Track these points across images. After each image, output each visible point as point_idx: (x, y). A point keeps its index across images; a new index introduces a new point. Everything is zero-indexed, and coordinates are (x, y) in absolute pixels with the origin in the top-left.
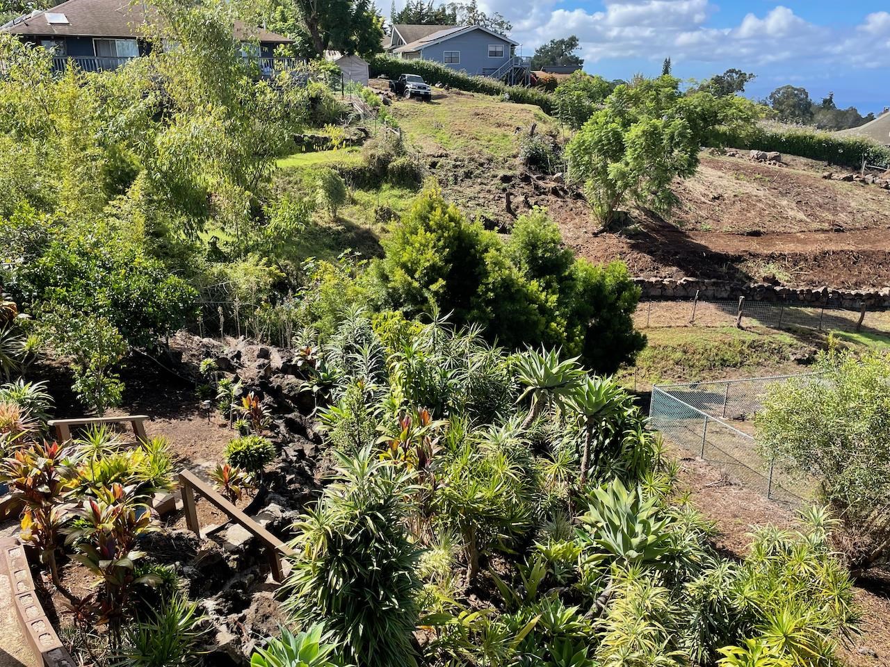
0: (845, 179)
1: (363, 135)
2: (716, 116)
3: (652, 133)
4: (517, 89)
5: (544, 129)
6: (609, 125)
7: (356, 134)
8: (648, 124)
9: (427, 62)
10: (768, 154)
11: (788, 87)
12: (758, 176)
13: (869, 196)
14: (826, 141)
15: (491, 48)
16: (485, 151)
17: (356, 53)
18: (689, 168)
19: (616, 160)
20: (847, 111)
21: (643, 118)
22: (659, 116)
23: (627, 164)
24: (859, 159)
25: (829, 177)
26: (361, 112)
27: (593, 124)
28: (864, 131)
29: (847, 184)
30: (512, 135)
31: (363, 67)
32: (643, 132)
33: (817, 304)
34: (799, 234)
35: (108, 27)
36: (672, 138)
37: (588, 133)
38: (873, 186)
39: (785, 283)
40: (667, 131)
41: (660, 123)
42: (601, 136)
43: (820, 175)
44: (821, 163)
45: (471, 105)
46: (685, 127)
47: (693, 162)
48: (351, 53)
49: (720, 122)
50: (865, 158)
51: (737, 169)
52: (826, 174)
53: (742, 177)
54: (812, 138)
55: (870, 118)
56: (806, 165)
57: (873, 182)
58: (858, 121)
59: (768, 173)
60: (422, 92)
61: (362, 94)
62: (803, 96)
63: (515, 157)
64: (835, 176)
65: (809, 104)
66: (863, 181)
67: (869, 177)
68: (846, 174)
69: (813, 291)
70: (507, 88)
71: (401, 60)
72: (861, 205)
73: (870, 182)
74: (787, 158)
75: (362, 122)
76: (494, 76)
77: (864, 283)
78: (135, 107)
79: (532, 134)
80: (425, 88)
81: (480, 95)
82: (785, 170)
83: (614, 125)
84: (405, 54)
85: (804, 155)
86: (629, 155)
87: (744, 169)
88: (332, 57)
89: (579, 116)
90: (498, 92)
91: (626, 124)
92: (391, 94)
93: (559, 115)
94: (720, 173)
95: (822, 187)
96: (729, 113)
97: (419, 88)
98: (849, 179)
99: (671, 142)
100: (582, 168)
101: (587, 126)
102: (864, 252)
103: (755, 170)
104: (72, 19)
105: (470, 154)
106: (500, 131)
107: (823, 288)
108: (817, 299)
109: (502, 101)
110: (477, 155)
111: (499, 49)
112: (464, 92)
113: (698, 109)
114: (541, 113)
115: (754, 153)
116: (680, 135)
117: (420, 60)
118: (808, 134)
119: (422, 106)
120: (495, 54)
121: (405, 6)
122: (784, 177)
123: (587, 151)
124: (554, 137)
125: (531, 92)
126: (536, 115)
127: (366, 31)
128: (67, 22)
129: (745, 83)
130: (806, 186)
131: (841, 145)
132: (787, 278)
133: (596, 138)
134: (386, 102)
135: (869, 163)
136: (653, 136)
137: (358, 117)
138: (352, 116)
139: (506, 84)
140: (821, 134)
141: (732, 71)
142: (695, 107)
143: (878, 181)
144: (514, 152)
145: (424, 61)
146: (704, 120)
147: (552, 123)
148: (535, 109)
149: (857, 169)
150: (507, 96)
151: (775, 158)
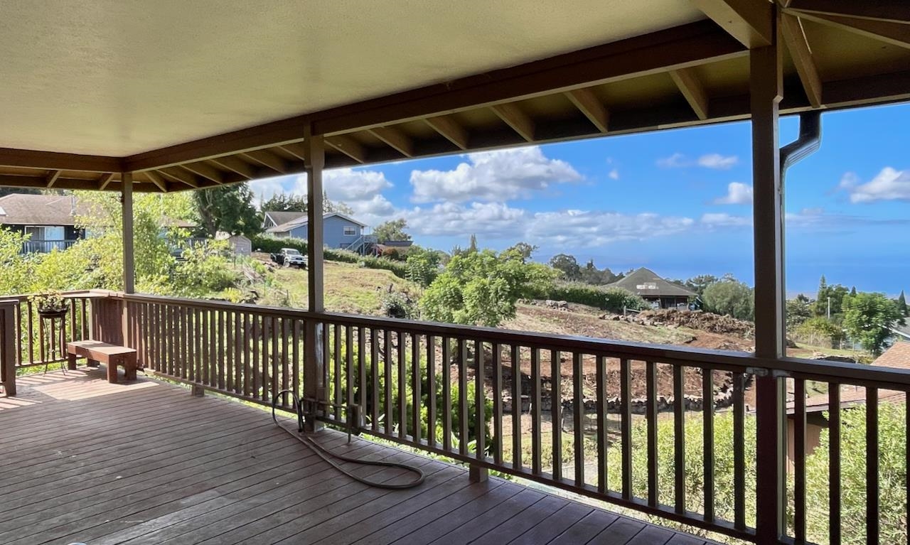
0: (615, 319)
1: (254, 296)
2: (524, 276)
3: (483, 289)
4: (369, 258)
5: (398, 288)
6: (451, 283)
7: (248, 296)
8: (479, 282)
9: (296, 239)
10: (558, 302)
11: (562, 255)
12: (555, 319)
13: (632, 331)
14: (597, 293)
15: (346, 229)
16: (356, 305)
17: (242, 234)
18: (510, 313)
19: (457, 309)
20: (604, 272)
21: (475, 277)
22: (485, 276)
23: (467, 311)
24: (620, 305)
25: (603, 318)
26: (251, 278)
27: (438, 283)
28: (620, 286)
29: (616, 323)
30: (375, 293)
31: (248, 244)
32: (476, 288)
33: (613, 410)
34: (591, 360)
35: (40, 217)
36: (497, 292)
37: (436, 290)
38: (634, 323)
39: (589, 396)
40: (493, 287)
41: (487, 281)
42: (446, 292)
43: (597, 317)
44: (596, 308)
45: (339, 271)
46: (504, 284)
47: (513, 309)
48: (238, 234)
49: (527, 280)
50: (625, 304)
51: (540, 313)
52: (601, 316)
53: (545, 319)
54: (586, 290)
55: (621, 276)
56: (586, 310)
57: (633, 320)
58: (614, 279)
59: (562, 316)
60: (299, 262)
61: (251, 264)
62: (573, 261)
63: (378, 309)
64: (607, 317)
65: (578, 267)
66: (626, 320)
67: (630, 317)
68: (614, 316)
69: (609, 402)
70: (361, 258)
71: (274, 238)
72: (629, 337)
73: (631, 321)
74: (572, 305)
75: (252, 286)
76: (350, 249)
77: (642, 393)
78: (83, 280)
79: (390, 292)
80: (301, 259)
81: (343, 264)
82: (573, 314)
83: (455, 283)
84: (277, 234)
85: (583, 303)
86: (468, 305)
87: (545, 314)
88: (222, 237)
89: (428, 279)
90: (354, 261)
91: (463, 283)
92: (275, 264)
93: (411, 277)
94: (529, 317)
95: (600, 325)
96: (533, 274)
97: (297, 259)
98: (617, 319)
99: (496, 295)
100: (433, 315)
101: (434, 284)
102: (638, 370)
103: (552, 315)
104: (8, 211)
105: (343, 307)
106: (364, 290)
107: (616, 398)
108: (613, 407)
109: (360, 267)
110: (349, 309)
111: (352, 230)
112: (329, 261)
113: (512, 271)
114: (394, 276)
115: (549, 302)
116: (502, 289)
117: (290, 238)
118: (583, 288)
119: (300, 272)
120: (349, 233)
121: (272, 198)
122: (573, 319)
123: (435, 303)
124: (406, 293)
125: (380, 260)
126: (390, 277)
127: (251, 218)
128: (4, 213)
129: (531, 252)
130: (589, 325)
131: (606, 295)
132: (589, 393)
133: (442, 293)
134: (271, 270)
135: (628, 307)
136: (484, 291)
137: (249, 282)
138: (244, 281)
139: (360, 254)
140: (591, 288)
141: (521, 244)
142: (510, 270)
143: (636, 320)
144: (378, 305)
145: (294, 238)
146: (517, 279)
147: (403, 283)
148: (389, 273)
149: (621, 312)
150: (363, 263)
151: (564, 305)
